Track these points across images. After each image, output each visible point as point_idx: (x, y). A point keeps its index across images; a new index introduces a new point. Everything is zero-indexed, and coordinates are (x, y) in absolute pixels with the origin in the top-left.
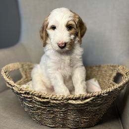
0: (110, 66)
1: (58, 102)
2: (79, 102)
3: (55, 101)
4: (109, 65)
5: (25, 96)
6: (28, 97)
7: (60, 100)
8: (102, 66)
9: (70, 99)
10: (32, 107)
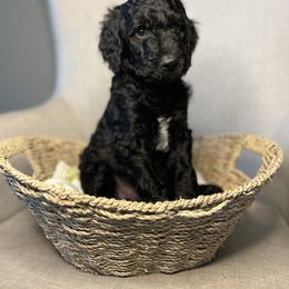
0: (226, 137)
1: (156, 217)
2: (201, 213)
3: (148, 217)
4: (222, 135)
5: (76, 211)
6: (84, 212)
7: (159, 213)
8: (207, 137)
9: (181, 209)
10: (86, 237)
